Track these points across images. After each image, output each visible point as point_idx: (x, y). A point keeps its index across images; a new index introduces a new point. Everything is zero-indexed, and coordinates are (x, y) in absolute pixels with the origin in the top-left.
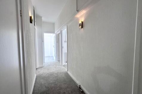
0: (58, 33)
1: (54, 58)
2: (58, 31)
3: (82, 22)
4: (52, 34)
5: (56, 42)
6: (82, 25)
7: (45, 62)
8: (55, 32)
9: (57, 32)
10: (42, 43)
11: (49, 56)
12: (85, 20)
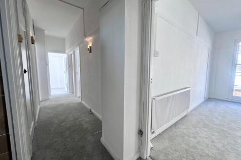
0: (70, 53)
1: (66, 89)
2: (70, 51)
3: (90, 47)
4: (61, 54)
5: (68, 66)
6: (90, 50)
7: (52, 94)
8: (67, 52)
9: (68, 52)
10: (46, 68)
11: (59, 88)
12: (93, 45)
